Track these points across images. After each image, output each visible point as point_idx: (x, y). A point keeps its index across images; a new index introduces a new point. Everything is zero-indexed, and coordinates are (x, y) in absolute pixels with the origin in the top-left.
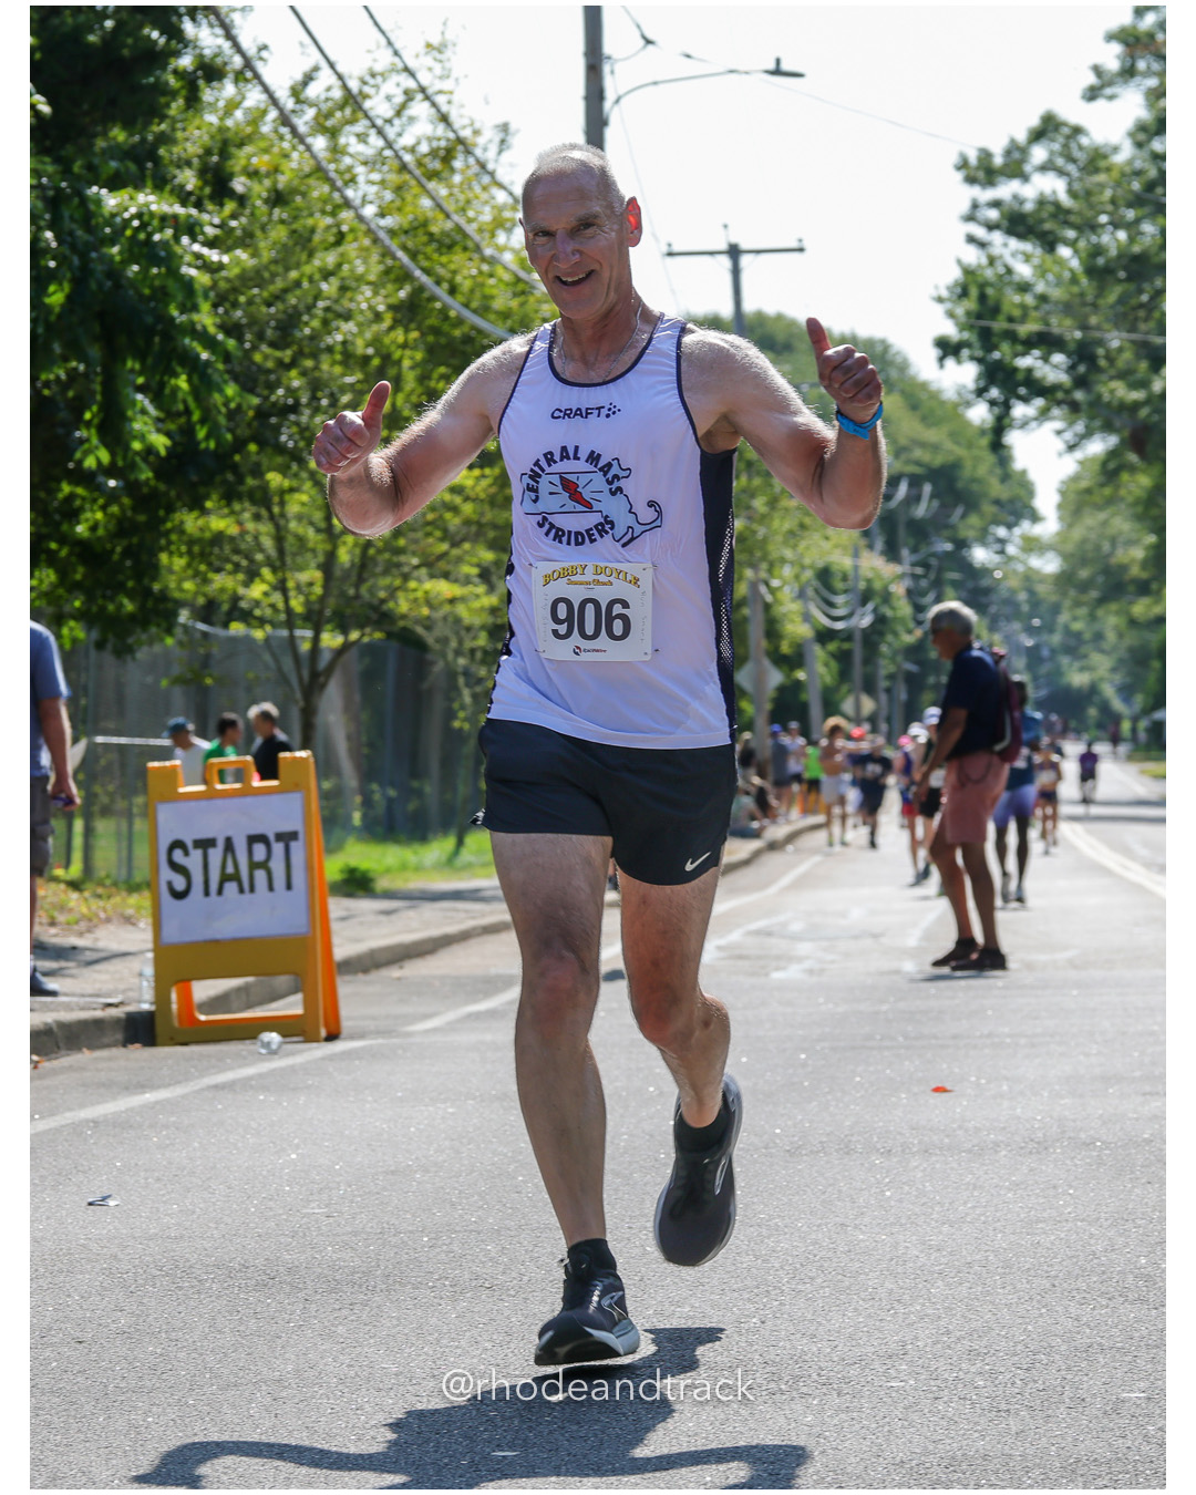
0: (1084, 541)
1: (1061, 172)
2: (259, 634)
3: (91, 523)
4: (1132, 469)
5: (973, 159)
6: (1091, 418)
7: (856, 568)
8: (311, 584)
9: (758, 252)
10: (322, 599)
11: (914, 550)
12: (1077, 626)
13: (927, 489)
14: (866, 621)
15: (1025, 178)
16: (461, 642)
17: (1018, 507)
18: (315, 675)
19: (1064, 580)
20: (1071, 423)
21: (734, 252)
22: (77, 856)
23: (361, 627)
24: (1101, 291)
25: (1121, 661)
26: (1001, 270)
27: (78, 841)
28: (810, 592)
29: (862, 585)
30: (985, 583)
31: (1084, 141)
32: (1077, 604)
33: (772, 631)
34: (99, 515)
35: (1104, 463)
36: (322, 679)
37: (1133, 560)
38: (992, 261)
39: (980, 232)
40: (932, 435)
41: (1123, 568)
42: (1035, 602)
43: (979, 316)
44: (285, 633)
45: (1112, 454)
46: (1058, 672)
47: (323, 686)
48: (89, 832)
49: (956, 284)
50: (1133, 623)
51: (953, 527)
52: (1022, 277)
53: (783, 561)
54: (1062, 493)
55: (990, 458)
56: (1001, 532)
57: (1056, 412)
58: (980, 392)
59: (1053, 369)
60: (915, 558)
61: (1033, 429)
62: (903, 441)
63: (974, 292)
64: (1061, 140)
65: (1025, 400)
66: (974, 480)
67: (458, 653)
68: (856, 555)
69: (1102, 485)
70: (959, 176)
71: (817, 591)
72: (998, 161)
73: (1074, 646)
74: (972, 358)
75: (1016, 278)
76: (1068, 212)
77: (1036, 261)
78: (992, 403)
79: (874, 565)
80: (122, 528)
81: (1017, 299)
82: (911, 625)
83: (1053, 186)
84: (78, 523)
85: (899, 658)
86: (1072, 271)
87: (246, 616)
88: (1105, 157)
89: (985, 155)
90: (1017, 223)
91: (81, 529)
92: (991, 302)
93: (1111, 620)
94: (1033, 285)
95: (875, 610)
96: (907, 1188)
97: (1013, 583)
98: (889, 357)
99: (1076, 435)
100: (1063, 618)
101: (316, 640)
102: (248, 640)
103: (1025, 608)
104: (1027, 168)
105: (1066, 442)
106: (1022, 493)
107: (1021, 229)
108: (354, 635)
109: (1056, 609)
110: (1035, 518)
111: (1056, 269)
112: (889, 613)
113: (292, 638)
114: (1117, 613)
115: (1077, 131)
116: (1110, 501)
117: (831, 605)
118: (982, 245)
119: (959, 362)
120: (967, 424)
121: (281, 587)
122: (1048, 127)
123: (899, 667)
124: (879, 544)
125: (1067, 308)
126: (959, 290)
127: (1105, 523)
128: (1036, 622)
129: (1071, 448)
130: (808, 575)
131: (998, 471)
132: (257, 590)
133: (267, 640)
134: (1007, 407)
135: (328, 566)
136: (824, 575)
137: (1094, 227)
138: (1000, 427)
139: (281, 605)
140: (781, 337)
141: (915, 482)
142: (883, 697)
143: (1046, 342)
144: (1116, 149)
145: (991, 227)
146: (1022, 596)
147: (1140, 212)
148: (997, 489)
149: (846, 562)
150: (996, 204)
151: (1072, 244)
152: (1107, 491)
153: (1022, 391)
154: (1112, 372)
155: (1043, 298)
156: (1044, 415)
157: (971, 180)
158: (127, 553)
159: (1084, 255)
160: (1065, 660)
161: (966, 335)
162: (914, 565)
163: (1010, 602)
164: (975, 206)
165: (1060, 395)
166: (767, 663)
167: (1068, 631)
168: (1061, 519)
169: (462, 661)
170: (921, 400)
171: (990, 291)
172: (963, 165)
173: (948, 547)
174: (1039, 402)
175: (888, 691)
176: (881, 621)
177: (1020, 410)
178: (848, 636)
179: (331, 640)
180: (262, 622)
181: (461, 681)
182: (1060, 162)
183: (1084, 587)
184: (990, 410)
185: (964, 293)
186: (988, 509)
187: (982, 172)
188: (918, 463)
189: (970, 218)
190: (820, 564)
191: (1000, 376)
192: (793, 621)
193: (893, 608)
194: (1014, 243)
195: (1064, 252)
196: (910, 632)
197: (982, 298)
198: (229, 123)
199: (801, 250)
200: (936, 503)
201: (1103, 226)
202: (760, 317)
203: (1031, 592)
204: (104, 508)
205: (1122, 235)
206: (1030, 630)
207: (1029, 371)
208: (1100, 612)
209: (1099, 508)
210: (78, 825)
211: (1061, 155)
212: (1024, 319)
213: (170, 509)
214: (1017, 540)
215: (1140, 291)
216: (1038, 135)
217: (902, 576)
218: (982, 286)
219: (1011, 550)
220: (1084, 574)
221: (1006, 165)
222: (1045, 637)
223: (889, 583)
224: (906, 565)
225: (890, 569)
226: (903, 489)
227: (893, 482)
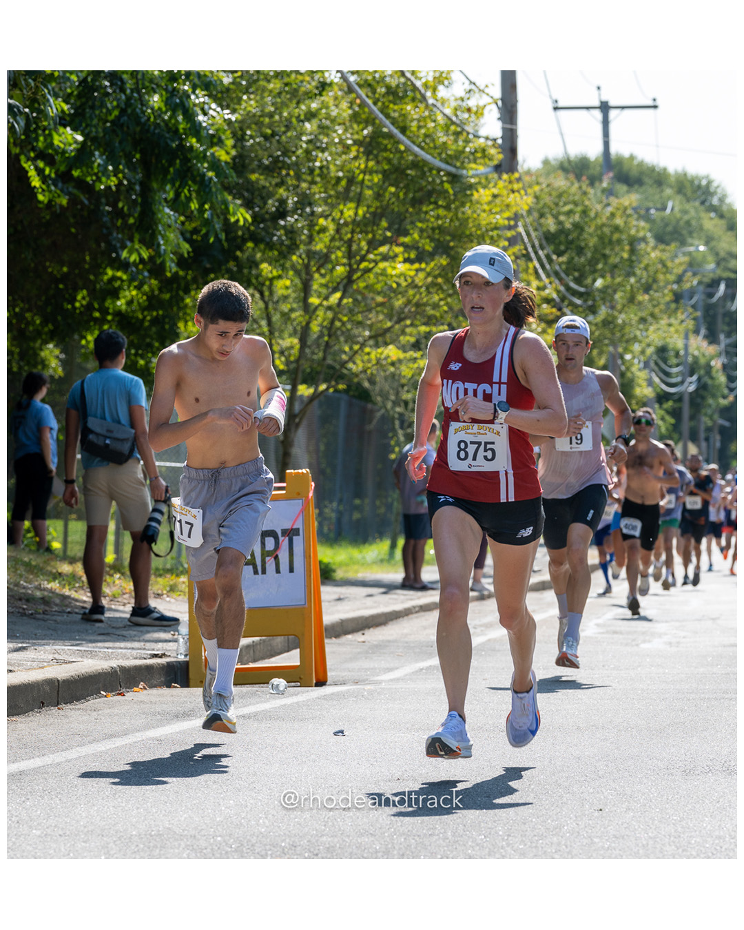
3: (129, 298)
7: (686, 347)
8: (292, 347)
9: (623, 108)
10: (297, 361)
14: (692, 388)
16: (397, 394)
18: (292, 416)
21: (605, 108)
23: (325, 381)
28: (652, 364)
29: (690, 359)
34: (134, 293)
36: (297, 420)
47: (298, 425)
53: (635, 339)
62: (722, 254)
67: (395, 403)
68: (687, 338)
71: (656, 364)
79: (699, 346)
80: (153, 302)
82: (726, 391)
84: (118, 298)
85: (716, 417)
91: (122, 304)
95: (699, 379)
98: (712, 190)
108: (323, 387)
112: (710, 382)
117: (668, 374)
123: (715, 422)
124: (703, 331)
130: (650, 351)
135: (303, 335)
136: (662, 351)
140: (634, 173)
142: (704, 444)
149: (680, 344)
162: (727, 346)
169: (398, 409)
175: (707, 439)
176: (703, 387)
178: (679, 398)
179: (304, 391)
181: (397, 423)
188: (732, 270)
190: (660, 344)
192: (640, 386)
193: (712, 378)
196: (725, 397)
199: (655, 107)
202: (620, 161)
204: (138, 288)
223: (710, 360)
224: (723, 346)
225: (711, 350)
226: (722, 287)
227: (715, 283)
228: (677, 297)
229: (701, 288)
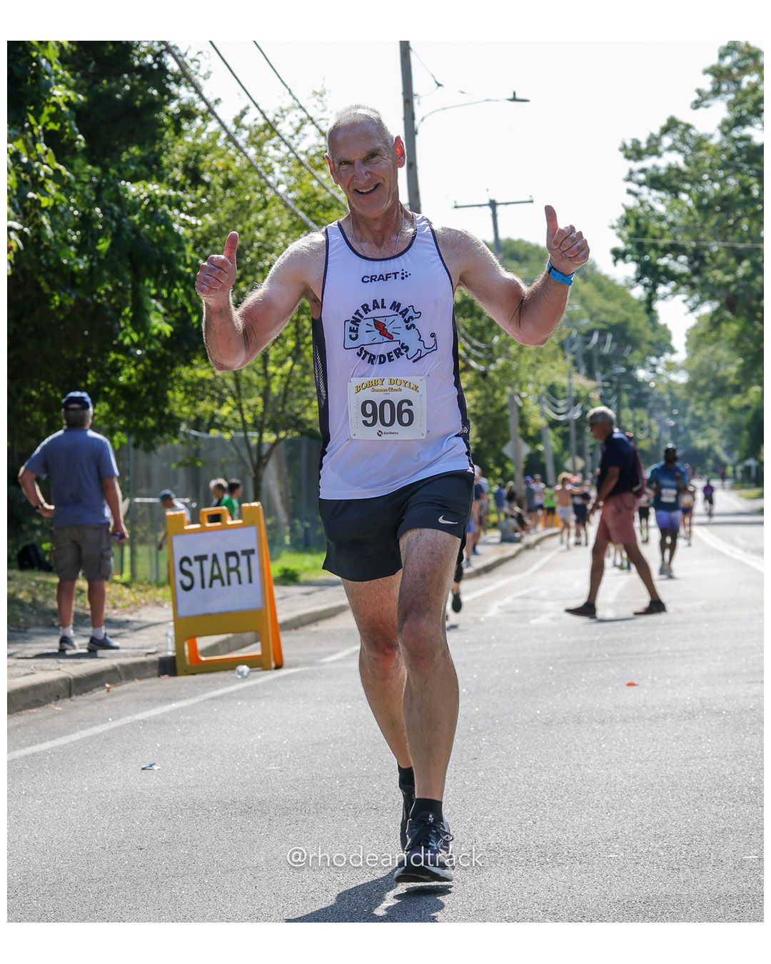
0: (701, 363)
1: (680, 151)
2: (227, 436)
3: (128, 375)
4: (728, 321)
5: (629, 144)
6: (703, 292)
7: (570, 384)
8: (256, 406)
9: (507, 204)
10: (263, 414)
11: (603, 372)
12: (699, 413)
13: (609, 337)
14: (577, 415)
15: (659, 155)
17: (662, 345)
18: (260, 458)
19: (691, 386)
20: (691, 296)
21: (493, 205)
22: (127, 568)
23: (286, 429)
24: (706, 220)
25: (725, 432)
26: (647, 209)
27: (127, 559)
28: (544, 399)
29: (574, 394)
30: (645, 390)
31: (693, 132)
32: (699, 400)
33: (523, 423)
34: (133, 371)
35: (712, 319)
36: (264, 460)
37: (730, 374)
38: (642, 203)
39: (635, 187)
40: (611, 306)
41: (725, 378)
42: (675, 400)
43: (636, 236)
44: (242, 434)
45: (716, 313)
46: (689, 440)
47: (265, 465)
48: (133, 553)
49: (622, 218)
50: (731, 410)
51: (625, 359)
52: (660, 213)
53: (528, 382)
54: (688, 336)
55: (646, 318)
56: (653, 360)
57: (683, 289)
58: (638, 280)
59: (680, 265)
60: (604, 377)
61: (670, 300)
62: (594, 310)
63: (632, 222)
64: (679, 132)
65: (665, 283)
66: (637, 331)
68: (570, 377)
69: (710, 331)
70: (621, 155)
71: (548, 398)
72: (644, 146)
73: (698, 424)
74: (633, 260)
75: (657, 213)
76: (685, 174)
77: (668, 203)
78: (645, 286)
79: (580, 382)
80: (146, 377)
81: (657, 225)
83: (676, 159)
84: (121, 375)
86: (688, 207)
87: (219, 427)
88: (705, 141)
89: (636, 143)
90: (656, 182)
91: (122, 379)
92: (643, 228)
93: (719, 409)
94: (667, 217)
95: (582, 408)
96: (614, 742)
97: (662, 389)
99: (694, 302)
100: (691, 408)
101: (260, 438)
102: (221, 439)
103: (669, 404)
104: (661, 149)
105: (690, 307)
106: (665, 337)
107: (657, 185)
108: (282, 434)
109: (686, 404)
110: (672, 351)
111: (679, 207)
113: (246, 437)
114: (722, 404)
115: (688, 127)
116: (717, 340)
117: (556, 406)
118: (636, 195)
119: (626, 262)
120: (632, 299)
121: (239, 408)
122: (671, 125)
124: (583, 370)
125: (687, 229)
126: (624, 221)
127: (713, 353)
128: (676, 412)
129: (692, 310)
130: (543, 389)
131: (650, 325)
132: (225, 411)
133: (232, 439)
134: (654, 287)
135: (265, 394)
136: (552, 389)
137: (700, 182)
138: (650, 300)
139: (239, 418)
140: (522, 252)
141: (602, 333)
142: (589, 458)
143: (676, 249)
144: (711, 136)
145: (641, 184)
146: (667, 397)
147: (727, 172)
148: (649, 335)
149: (564, 381)
150: (643, 171)
151: (688, 192)
152: (714, 334)
153: (663, 278)
154: (714, 265)
155: (672, 224)
156: (675, 291)
157: (628, 157)
158: (150, 391)
159: (695, 198)
160: (692, 433)
161: (629, 246)
162: (603, 381)
163: (660, 401)
164: (631, 173)
165: (684, 280)
166: (521, 441)
167: (694, 416)
168: (687, 351)
170: (603, 286)
171: (642, 221)
172: (624, 148)
173: (623, 370)
174: (673, 284)
175: (591, 454)
177: (662, 289)
178: (567, 423)
179: (269, 438)
180: (229, 429)
182: (679, 145)
183: (702, 390)
184: (645, 290)
185: (625, 222)
186: (646, 347)
187: (635, 152)
188: (604, 322)
189: (629, 179)
190: (549, 382)
191: (649, 270)
192: (535, 417)
194: (655, 193)
195: (684, 197)
197: (638, 225)
198: (199, 141)
199: (532, 202)
200: (615, 345)
201: (706, 181)
202: (510, 242)
203: (672, 394)
204: (135, 366)
205: (717, 186)
206: (672, 417)
207: (666, 267)
208: (712, 405)
209: (709, 344)
210: (127, 550)
211: (680, 141)
212: (661, 237)
213: (173, 366)
214: (664, 365)
215: (728, 218)
216: (665, 130)
217: (597, 388)
218: (637, 219)
219: (659, 370)
220: (702, 382)
221: (648, 148)
222: (681, 420)
223: (589, 392)
224: (599, 383)
225: (589, 384)
226: (595, 337)
227: (590, 334)
228: (562, 345)
229: (580, 338)
